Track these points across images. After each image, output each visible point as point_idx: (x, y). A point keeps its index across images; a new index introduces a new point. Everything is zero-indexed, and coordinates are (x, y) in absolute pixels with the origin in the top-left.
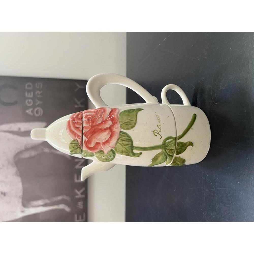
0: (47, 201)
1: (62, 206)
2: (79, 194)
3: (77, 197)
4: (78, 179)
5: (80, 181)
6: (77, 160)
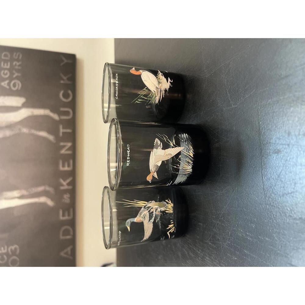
0: (24, 192)
1: (43, 199)
4: (63, 166)
5: (66, 168)
6: (62, 144)
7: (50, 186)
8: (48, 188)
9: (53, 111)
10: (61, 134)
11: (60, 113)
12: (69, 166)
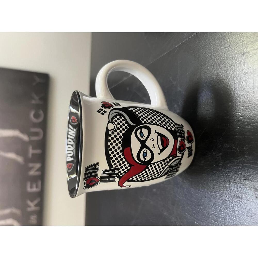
2: (32, 206)
3: (29, 209)
4: (31, 187)
5: (34, 189)
6: (31, 165)
7: (16, 207)
8: (15, 210)
9: (22, 131)
10: (30, 155)
11: (30, 134)
12: (37, 187)
